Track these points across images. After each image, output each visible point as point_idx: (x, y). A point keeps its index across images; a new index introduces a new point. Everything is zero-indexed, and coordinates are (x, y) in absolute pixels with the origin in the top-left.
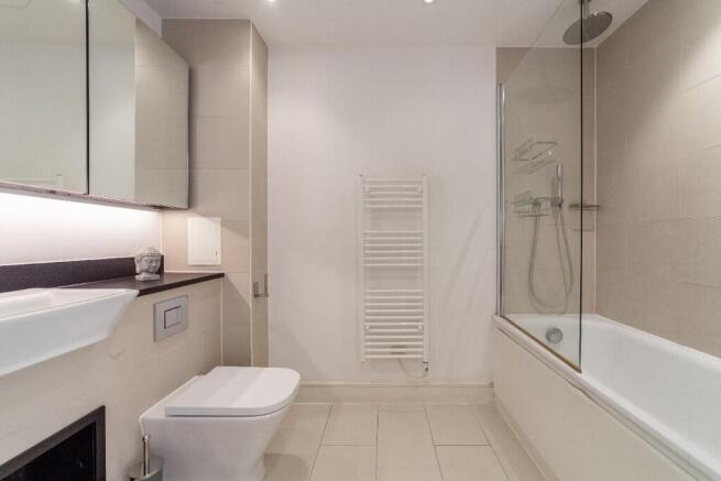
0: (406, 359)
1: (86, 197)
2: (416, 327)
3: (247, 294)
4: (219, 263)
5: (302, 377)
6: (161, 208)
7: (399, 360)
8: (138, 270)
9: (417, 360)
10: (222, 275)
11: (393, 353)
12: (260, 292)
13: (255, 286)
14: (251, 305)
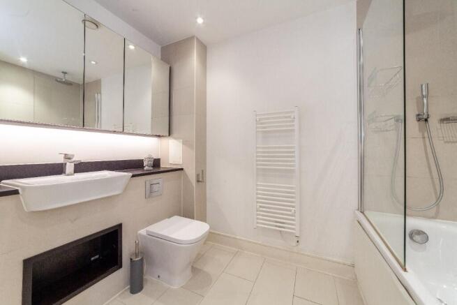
0: (286, 232)
1: (123, 132)
2: (291, 211)
3: (193, 179)
4: (181, 163)
5: (210, 228)
6: (159, 136)
7: (280, 231)
8: (145, 164)
9: (292, 233)
10: (182, 169)
11: (276, 226)
12: (200, 179)
13: (198, 176)
14: (194, 185)
